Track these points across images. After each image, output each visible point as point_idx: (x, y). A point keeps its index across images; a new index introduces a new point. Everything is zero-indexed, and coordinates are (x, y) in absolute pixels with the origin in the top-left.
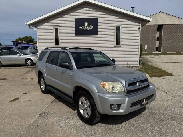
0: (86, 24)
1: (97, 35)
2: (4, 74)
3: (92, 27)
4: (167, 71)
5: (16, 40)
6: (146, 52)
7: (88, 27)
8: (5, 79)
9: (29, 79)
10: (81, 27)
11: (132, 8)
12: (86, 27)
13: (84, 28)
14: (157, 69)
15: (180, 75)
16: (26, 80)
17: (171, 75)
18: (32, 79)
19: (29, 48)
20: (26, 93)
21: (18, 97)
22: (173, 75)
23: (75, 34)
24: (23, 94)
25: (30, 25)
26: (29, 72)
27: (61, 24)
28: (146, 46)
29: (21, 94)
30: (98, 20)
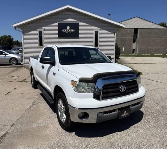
0: (68, 28)
1: (78, 37)
3: (73, 31)
6: (123, 53)
7: (70, 31)
10: (63, 31)
11: (108, 15)
12: (68, 30)
13: (66, 31)
15: (148, 74)
16: (14, 78)
18: (18, 77)
21: (10, 91)
22: (142, 74)
23: (58, 37)
25: (15, 27)
27: (45, 27)
28: (123, 48)
30: (79, 25)
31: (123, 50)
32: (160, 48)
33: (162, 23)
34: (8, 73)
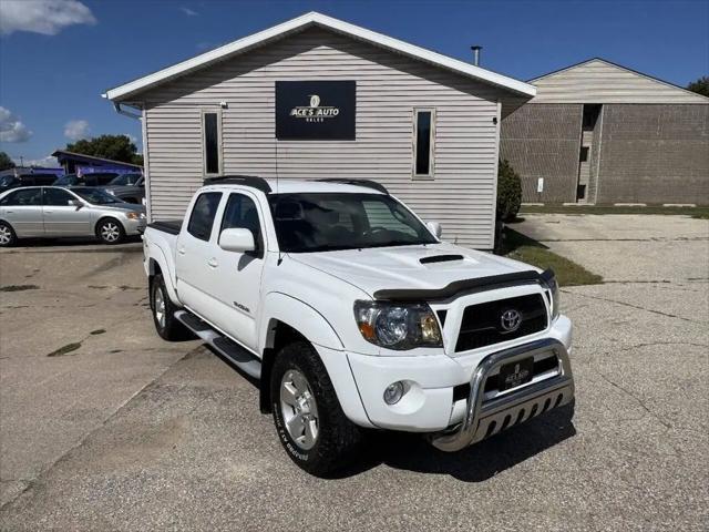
0: (315, 100)
1: (354, 138)
2: (27, 270)
3: (335, 112)
4: (587, 269)
5: (70, 147)
6: (539, 202)
7: (320, 112)
8: (31, 287)
9: (113, 289)
10: (295, 112)
12: (315, 110)
13: (308, 113)
14: (555, 260)
15: (625, 283)
16: (106, 293)
17: (597, 280)
18: (124, 288)
19: (117, 179)
20: (102, 331)
21: (77, 341)
22: (603, 283)
23: (274, 136)
24: (93, 333)
25: (118, 101)
26: (113, 264)
27: (227, 100)
28: (541, 181)
29: (88, 332)
30: (358, 89)
31: (540, 190)
32: (688, 181)
33: (699, 82)
34: (92, 274)
